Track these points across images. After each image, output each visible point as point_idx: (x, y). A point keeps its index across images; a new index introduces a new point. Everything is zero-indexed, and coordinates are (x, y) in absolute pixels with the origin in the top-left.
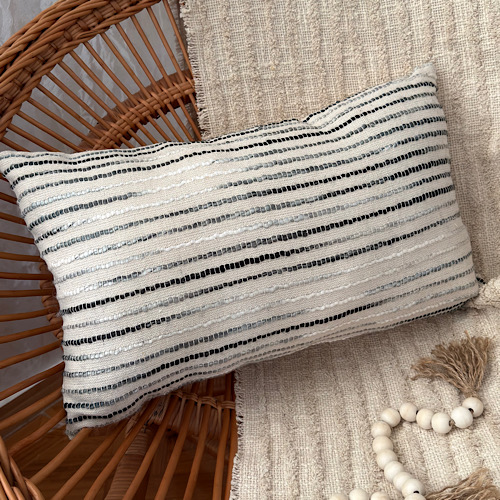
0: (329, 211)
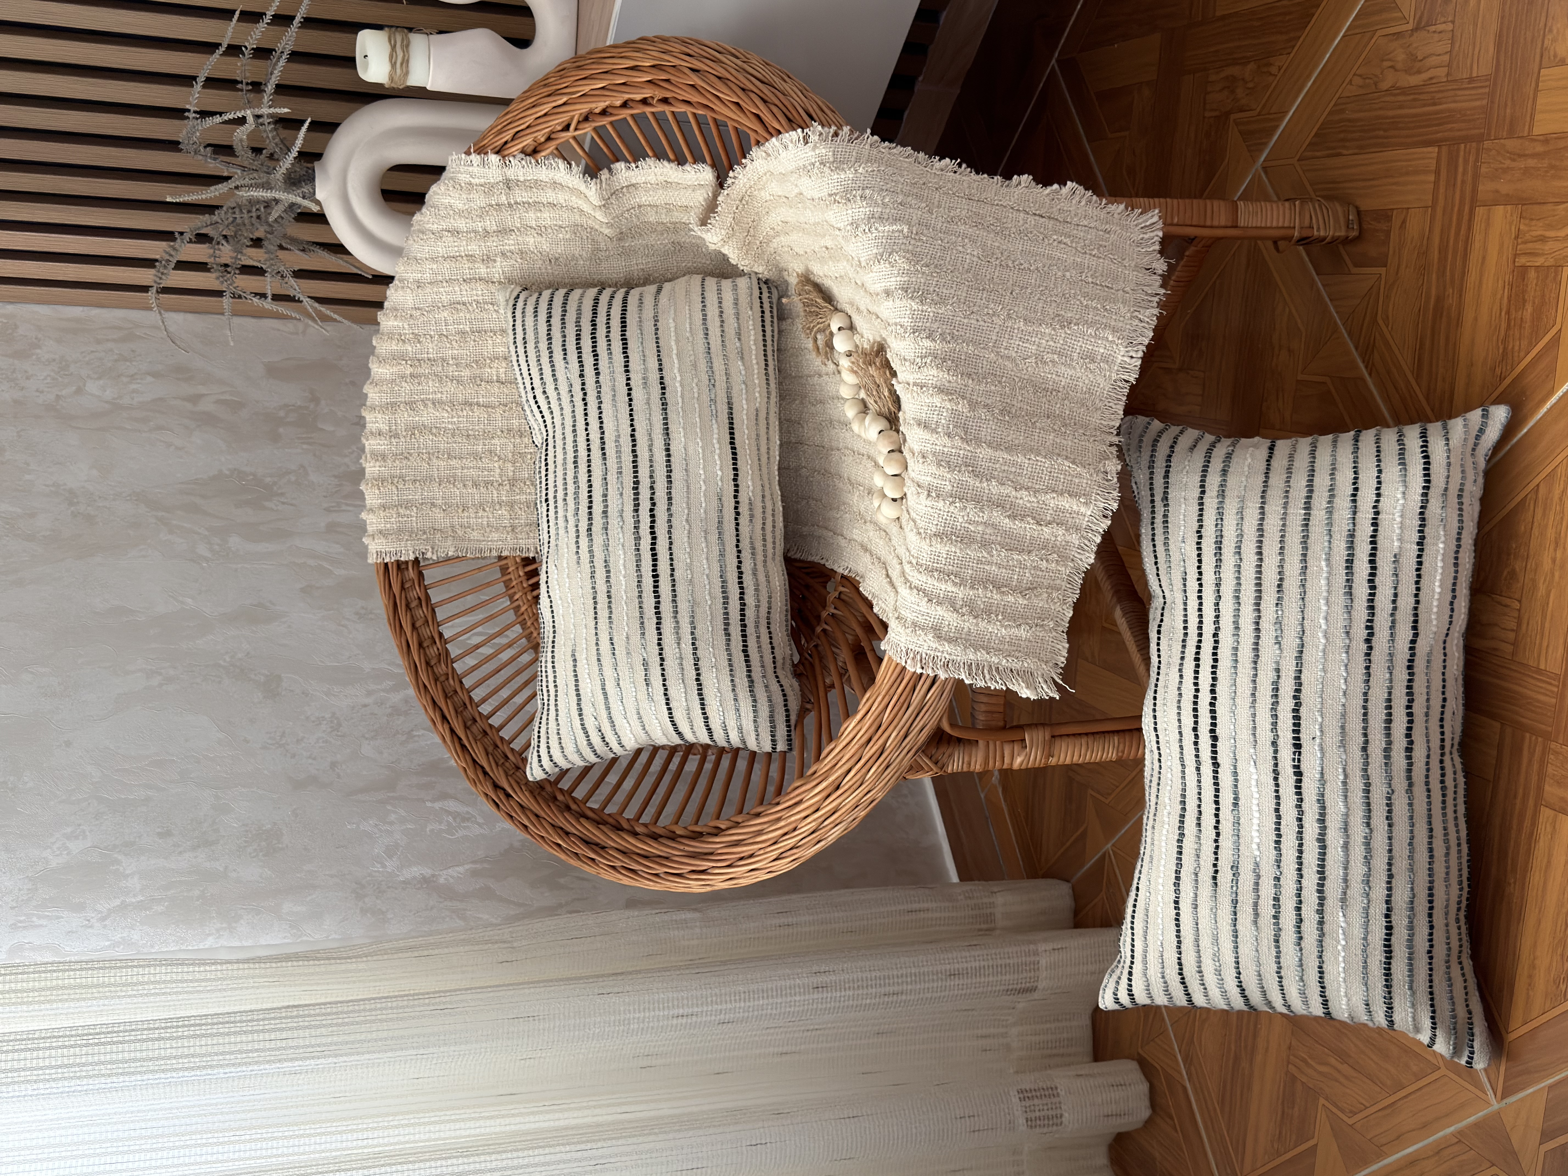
0: (618, 452)
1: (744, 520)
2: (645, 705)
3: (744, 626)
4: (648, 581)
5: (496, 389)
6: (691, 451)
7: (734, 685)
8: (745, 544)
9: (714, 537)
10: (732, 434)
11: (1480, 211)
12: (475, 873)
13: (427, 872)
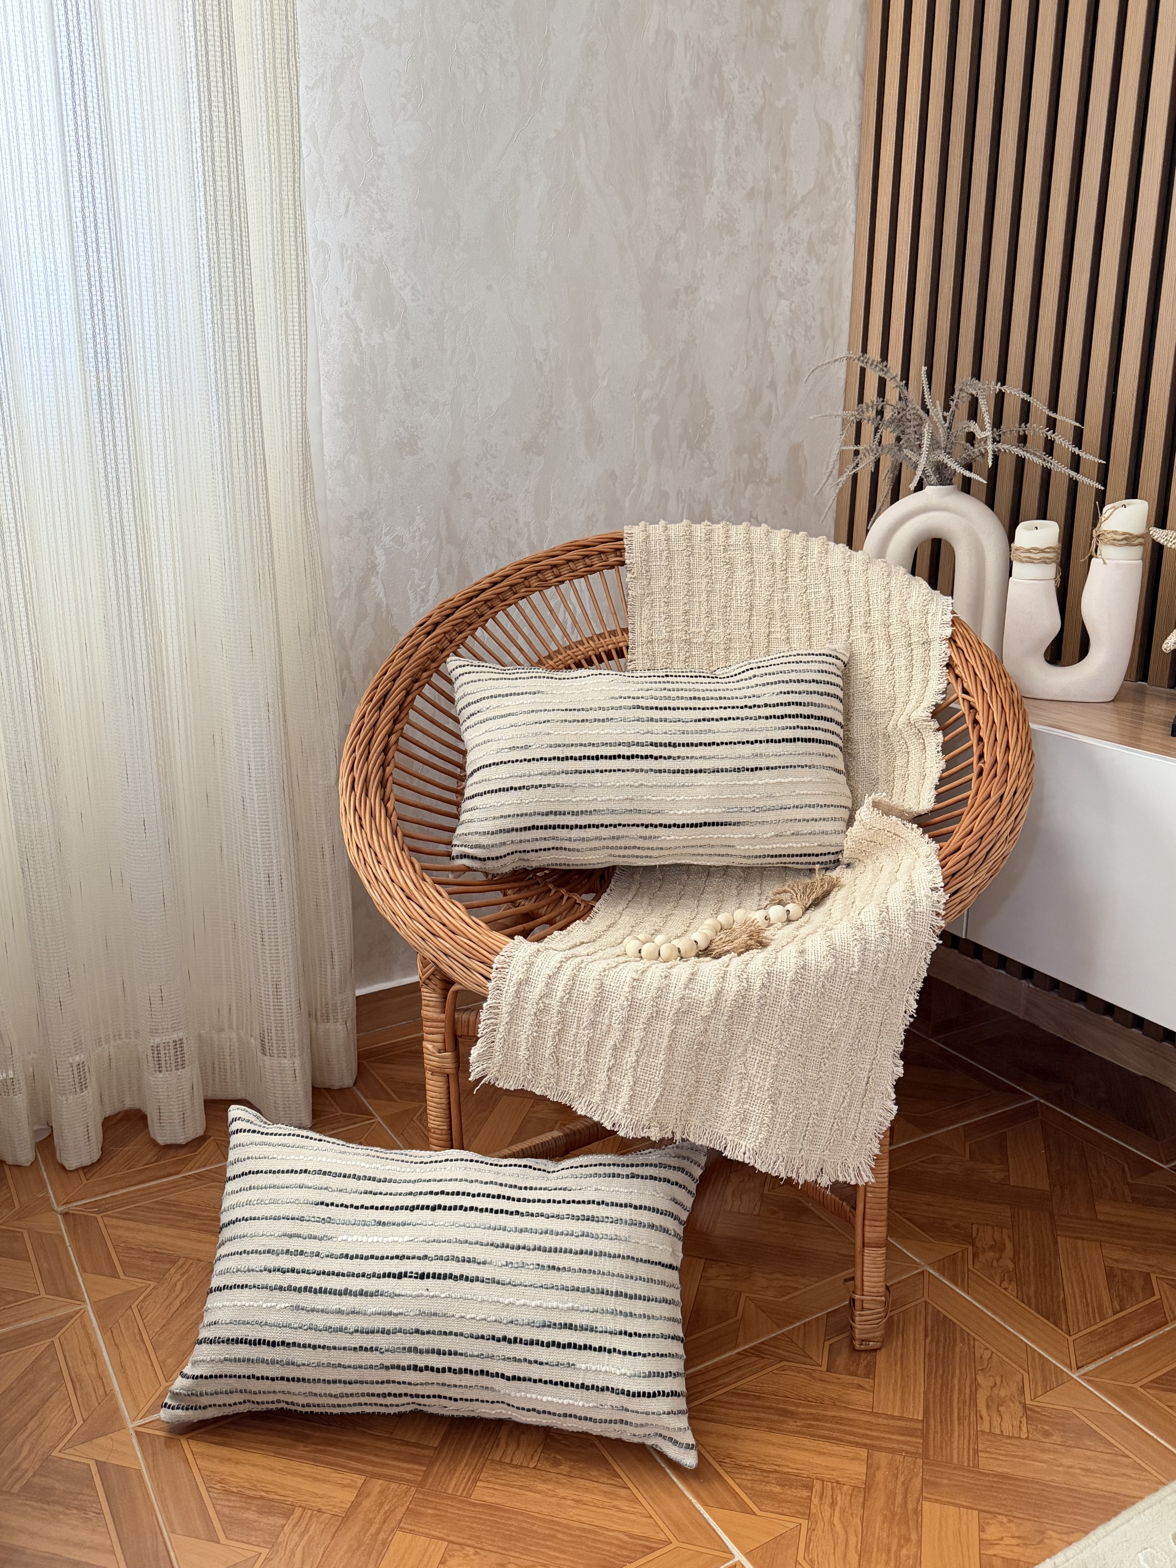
0: (700, 732)
1: (642, 831)
2: (494, 746)
3: (554, 827)
4: (593, 752)
5: (764, 630)
6: (698, 789)
7: (505, 817)
8: (620, 831)
9: (627, 806)
10: (713, 824)
11: (863, 1453)
12: (378, 605)
13: (381, 568)
